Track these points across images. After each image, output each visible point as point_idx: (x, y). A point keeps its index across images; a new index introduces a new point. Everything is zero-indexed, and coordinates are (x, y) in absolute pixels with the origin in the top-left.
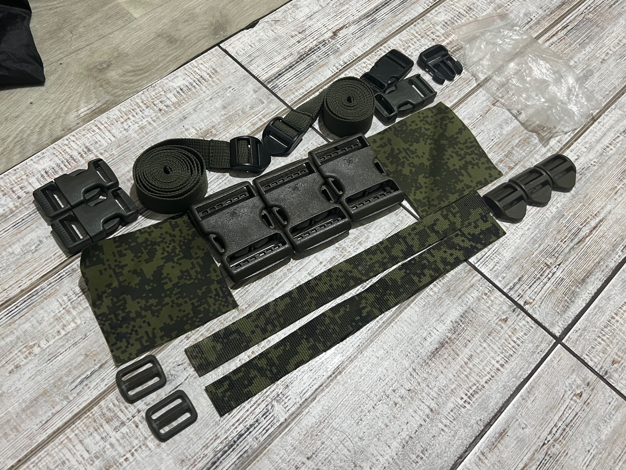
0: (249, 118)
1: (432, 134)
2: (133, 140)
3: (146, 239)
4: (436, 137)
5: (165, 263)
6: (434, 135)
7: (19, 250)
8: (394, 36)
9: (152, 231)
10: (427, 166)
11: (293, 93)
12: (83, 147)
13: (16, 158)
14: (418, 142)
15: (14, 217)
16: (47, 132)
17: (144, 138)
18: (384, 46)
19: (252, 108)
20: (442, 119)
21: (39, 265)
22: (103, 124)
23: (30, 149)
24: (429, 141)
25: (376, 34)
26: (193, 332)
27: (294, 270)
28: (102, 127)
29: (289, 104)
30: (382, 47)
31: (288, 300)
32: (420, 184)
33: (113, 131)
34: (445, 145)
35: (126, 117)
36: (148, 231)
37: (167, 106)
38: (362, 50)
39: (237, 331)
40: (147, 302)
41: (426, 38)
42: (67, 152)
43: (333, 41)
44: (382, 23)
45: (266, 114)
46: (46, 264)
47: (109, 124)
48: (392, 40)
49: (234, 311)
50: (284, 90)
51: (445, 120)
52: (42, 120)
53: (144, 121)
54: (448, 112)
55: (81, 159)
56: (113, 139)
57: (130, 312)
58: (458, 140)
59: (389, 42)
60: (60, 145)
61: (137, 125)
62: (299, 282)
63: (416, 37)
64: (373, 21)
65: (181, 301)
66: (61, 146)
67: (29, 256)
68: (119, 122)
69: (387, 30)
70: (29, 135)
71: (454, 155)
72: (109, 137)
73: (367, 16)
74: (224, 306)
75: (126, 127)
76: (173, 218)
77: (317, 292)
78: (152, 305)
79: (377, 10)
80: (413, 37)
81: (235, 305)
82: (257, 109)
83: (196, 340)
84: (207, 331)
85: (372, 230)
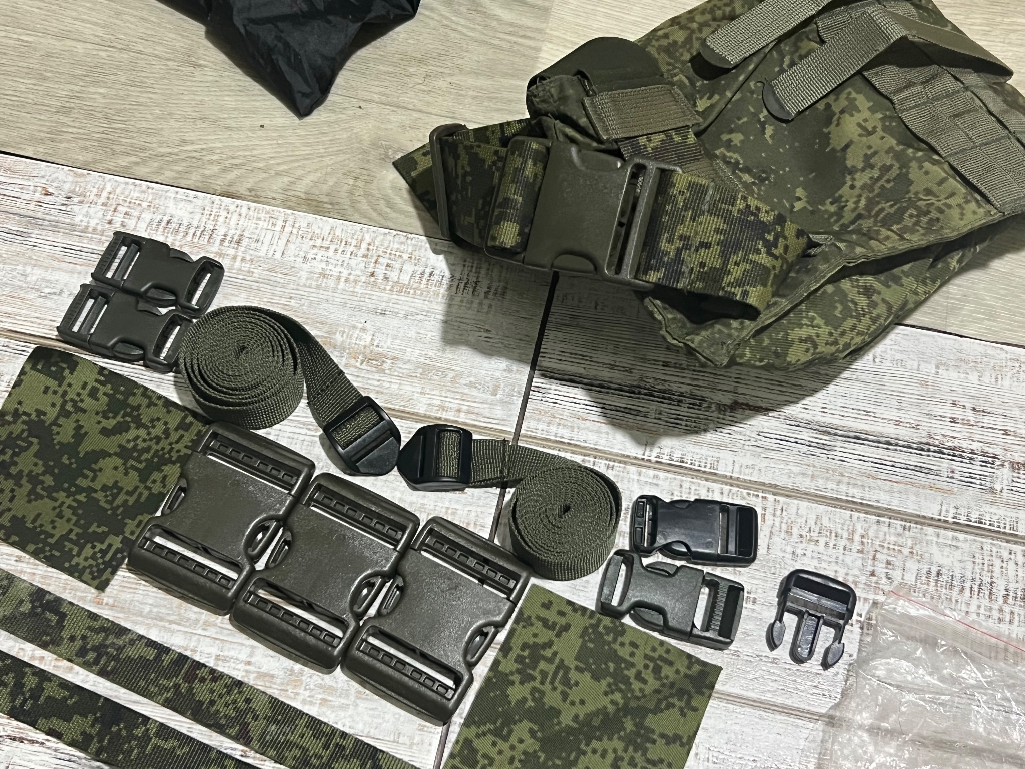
0: (448, 394)
1: (638, 694)
2: (294, 278)
3: (139, 405)
4: (633, 704)
5: (116, 454)
6: (638, 698)
7: (34, 278)
8: (817, 502)
9: (156, 405)
10: (559, 723)
11: (549, 424)
12: (238, 232)
13: (168, 175)
14: (596, 677)
15: (77, 239)
16: (232, 175)
17: (307, 290)
18: (778, 498)
19: (472, 385)
20: (681, 693)
21: (26, 316)
22: (293, 227)
23: (194, 178)
24: (617, 697)
25: (796, 469)
26: (32, 560)
27: (212, 632)
28: (288, 229)
29: (522, 432)
30: (771, 497)
31: (151, 654)
32: (510, 732)
33: (291, 246)
34: (624, 729)
35: (326, 244)
36: (154, 399)
37: (386, 278)
38: (737, 469)
39: (63, 616)
40: (43, 474)
41: (863, 559)
42: (217, 221)
43: (715, 414)
44: (832, 464)
45: (476, 410)
46: (32, 322)
47: (300, 233)
48: (804, 504)
49: (93, 590)
50: (543, 406)
51: (680, 700)
52: (245, 156)
53: (339, 269)
54: (702, 694)
55: (218, 242)
56: (278, 255)
57: (15, 464)
58: (648, 745)
59: (796, 502)
60: (223, 204)
61: (323, 265)
62: (194, 651)
63: (851, 540)
64: (822, 446)
65: (68, 513)
66: (223, 207)
67: (32, 296)
68: (312, 243)
69: (821, 483)
70: (211, 162)
71: (611, 756)
72: (277, 249)
73: (826, 430)
74: (91, 573)
75: (310, 256)
76: (194, 414)
77: (191, 689)
78: (42, 482)
79: (857, 437)
80: (845, 535)
81: (102, 587)
82: (475, 392)
83: (21, 572)
84: (43, 577)
85: (363, 705)
